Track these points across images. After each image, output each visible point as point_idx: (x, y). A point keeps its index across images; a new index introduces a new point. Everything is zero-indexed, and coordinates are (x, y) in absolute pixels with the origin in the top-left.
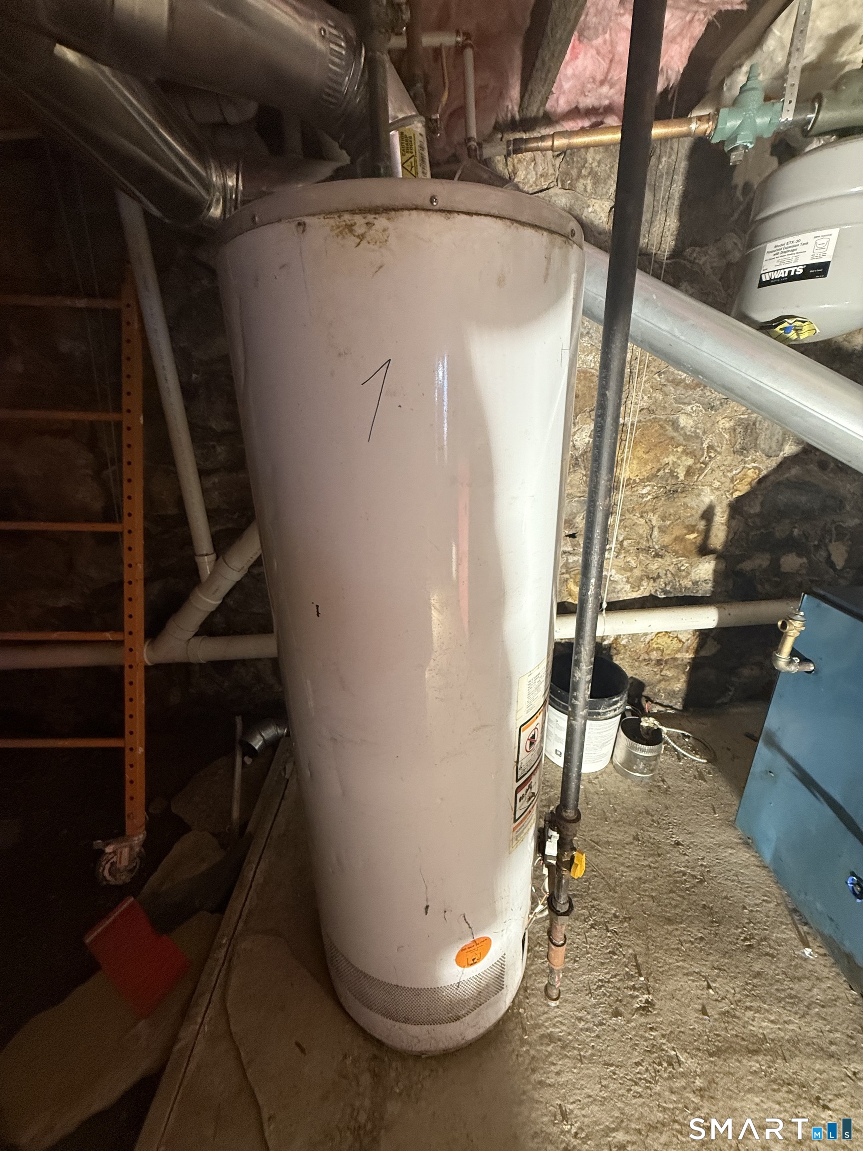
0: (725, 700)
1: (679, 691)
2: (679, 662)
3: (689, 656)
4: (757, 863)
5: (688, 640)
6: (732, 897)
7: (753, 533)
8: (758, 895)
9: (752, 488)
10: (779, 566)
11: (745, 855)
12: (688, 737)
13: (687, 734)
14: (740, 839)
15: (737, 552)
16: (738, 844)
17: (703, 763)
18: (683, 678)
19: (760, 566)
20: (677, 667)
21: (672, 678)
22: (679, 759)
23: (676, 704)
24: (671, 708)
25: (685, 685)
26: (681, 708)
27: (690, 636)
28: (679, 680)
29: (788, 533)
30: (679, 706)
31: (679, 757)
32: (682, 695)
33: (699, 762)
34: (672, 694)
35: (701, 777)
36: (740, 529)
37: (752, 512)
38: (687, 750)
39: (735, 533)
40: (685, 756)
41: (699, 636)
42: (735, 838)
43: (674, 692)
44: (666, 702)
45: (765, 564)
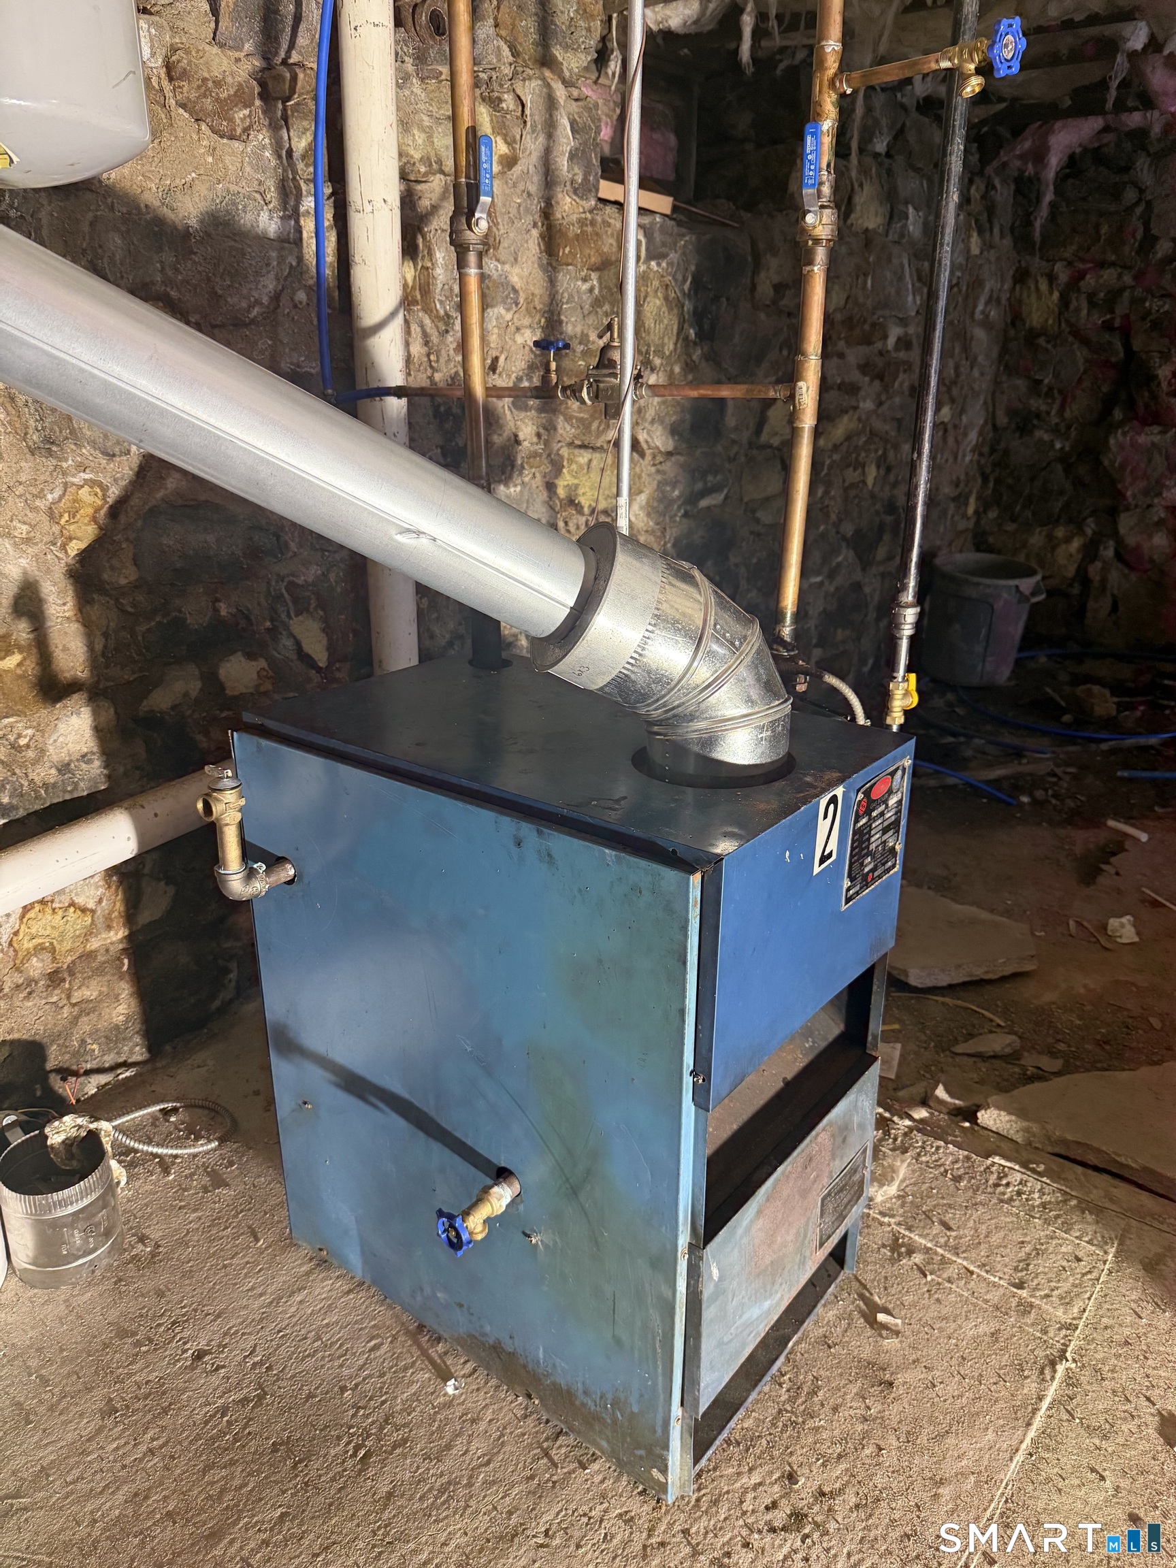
0: (226, 994)
1: (127, 1022)
2: (100, 958)
3: (118, 934)
4: (346, 1288)
5: (100, 901)
6: (317, 1388)
7: (141, 629)
8: (360, 1346)
9: (100, 528)
10: (222, 688)
11: (326, 1287)
12: (174, 1110)
13: (169, 1105)
14: (311, 1259)
15: (127, 676)
16: (308, 1273)
17: (215, 1150)
18: (125, 990)
19: (186, 695)
20: (99, 971)
21: (98, 1001)
22: (166, 1171)
23: (131, 1052)
24: (125, 1065)
25: (134, 1003)
26: (145, 1056)
27: (101, 890)
28: (117, 997)
29: (210, 614)
30: (139, 1053)
31: (165, 1165)
32: (138, 1027)
33: (207, 1153)
34: (113, 1036)
35: (218, 1181)
36: (112, 625)
37: (123, 581)
38: (179, 1142)
39: (106, 635)
40: (176, 1156)
41: (121, 882)
42: (301, 1265)
43: (117, 1027)
44: (109, 1060)
45: (194, 687)
